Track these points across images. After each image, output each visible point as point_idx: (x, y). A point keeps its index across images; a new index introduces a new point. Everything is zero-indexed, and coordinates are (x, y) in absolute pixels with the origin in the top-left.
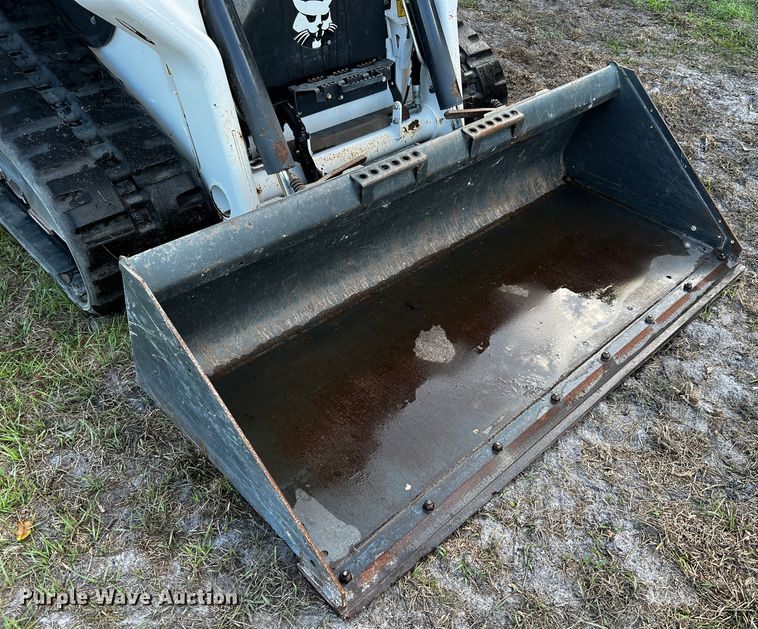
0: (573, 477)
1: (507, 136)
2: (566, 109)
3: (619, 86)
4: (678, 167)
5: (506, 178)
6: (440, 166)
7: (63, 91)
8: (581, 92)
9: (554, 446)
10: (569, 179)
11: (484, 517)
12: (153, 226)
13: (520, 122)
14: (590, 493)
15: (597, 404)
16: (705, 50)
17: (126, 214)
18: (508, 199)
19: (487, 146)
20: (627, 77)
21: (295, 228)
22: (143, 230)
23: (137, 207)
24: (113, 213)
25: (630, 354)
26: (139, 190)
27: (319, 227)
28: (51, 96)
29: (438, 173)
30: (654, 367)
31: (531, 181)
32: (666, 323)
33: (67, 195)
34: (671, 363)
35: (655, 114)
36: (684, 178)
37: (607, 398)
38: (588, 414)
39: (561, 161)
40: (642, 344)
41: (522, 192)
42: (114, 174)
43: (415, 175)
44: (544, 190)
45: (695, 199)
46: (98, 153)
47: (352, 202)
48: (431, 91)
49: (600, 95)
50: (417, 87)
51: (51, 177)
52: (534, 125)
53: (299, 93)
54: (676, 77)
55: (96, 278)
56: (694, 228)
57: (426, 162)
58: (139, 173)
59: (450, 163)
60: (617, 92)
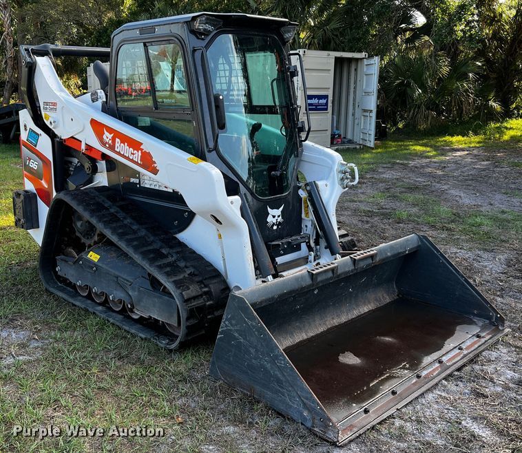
0: (436, 406)
1: (370, 261)
2: (396, 252)
3: (420, 243)
4: (459, 279)
5: (367, 291)
6: (343, 271)
7: (168, 249)
8: (401, 245)
9: (422, 395)
10: (400, 296)
11: (394, 418)
12: (211, 302)
13: (376, 254)
14: (446, 411)
15: (441, 380)
16: (467, 241)
17: (201, 296)
18: (369, 303)
19: (362, 264)
20: (423, 239)
21: (289, 289)
22: (208, 303)
23: (206, 293)
24: (197, 294)
25: (454, 361)
26: (206, 286)
27: (297, 290)
28: (164, 251)
29: (342, 274)
30: (468, 368)
31: (380, 295)
32: (469, 351)
33: (181, 286)
34: (477, 367)
35: (441, 255)
36: (464, 285)
37: (445, 379)
38: (437, 384)
39: (395, 286)
40: (459, 358)
41: (376, 300)
42: (197, 279)
43: (333, 273)
44: (388, 300)
45: (473, 296)
46: (189, 272)
47: (308, 281)
48: (326, 248)
49: (411, 247)
50: (318, 247)
51: (173, 280)
52: (381, 258)
53: (273, 245)
54: (451, 253)
55: (188, 324)
56: (475, 312)
57: (337, 267)
58: (206, 279)
59: (347, 270)
60: (419, 246)
